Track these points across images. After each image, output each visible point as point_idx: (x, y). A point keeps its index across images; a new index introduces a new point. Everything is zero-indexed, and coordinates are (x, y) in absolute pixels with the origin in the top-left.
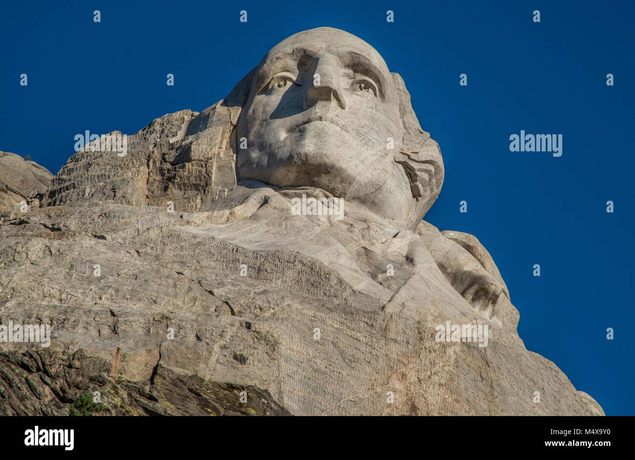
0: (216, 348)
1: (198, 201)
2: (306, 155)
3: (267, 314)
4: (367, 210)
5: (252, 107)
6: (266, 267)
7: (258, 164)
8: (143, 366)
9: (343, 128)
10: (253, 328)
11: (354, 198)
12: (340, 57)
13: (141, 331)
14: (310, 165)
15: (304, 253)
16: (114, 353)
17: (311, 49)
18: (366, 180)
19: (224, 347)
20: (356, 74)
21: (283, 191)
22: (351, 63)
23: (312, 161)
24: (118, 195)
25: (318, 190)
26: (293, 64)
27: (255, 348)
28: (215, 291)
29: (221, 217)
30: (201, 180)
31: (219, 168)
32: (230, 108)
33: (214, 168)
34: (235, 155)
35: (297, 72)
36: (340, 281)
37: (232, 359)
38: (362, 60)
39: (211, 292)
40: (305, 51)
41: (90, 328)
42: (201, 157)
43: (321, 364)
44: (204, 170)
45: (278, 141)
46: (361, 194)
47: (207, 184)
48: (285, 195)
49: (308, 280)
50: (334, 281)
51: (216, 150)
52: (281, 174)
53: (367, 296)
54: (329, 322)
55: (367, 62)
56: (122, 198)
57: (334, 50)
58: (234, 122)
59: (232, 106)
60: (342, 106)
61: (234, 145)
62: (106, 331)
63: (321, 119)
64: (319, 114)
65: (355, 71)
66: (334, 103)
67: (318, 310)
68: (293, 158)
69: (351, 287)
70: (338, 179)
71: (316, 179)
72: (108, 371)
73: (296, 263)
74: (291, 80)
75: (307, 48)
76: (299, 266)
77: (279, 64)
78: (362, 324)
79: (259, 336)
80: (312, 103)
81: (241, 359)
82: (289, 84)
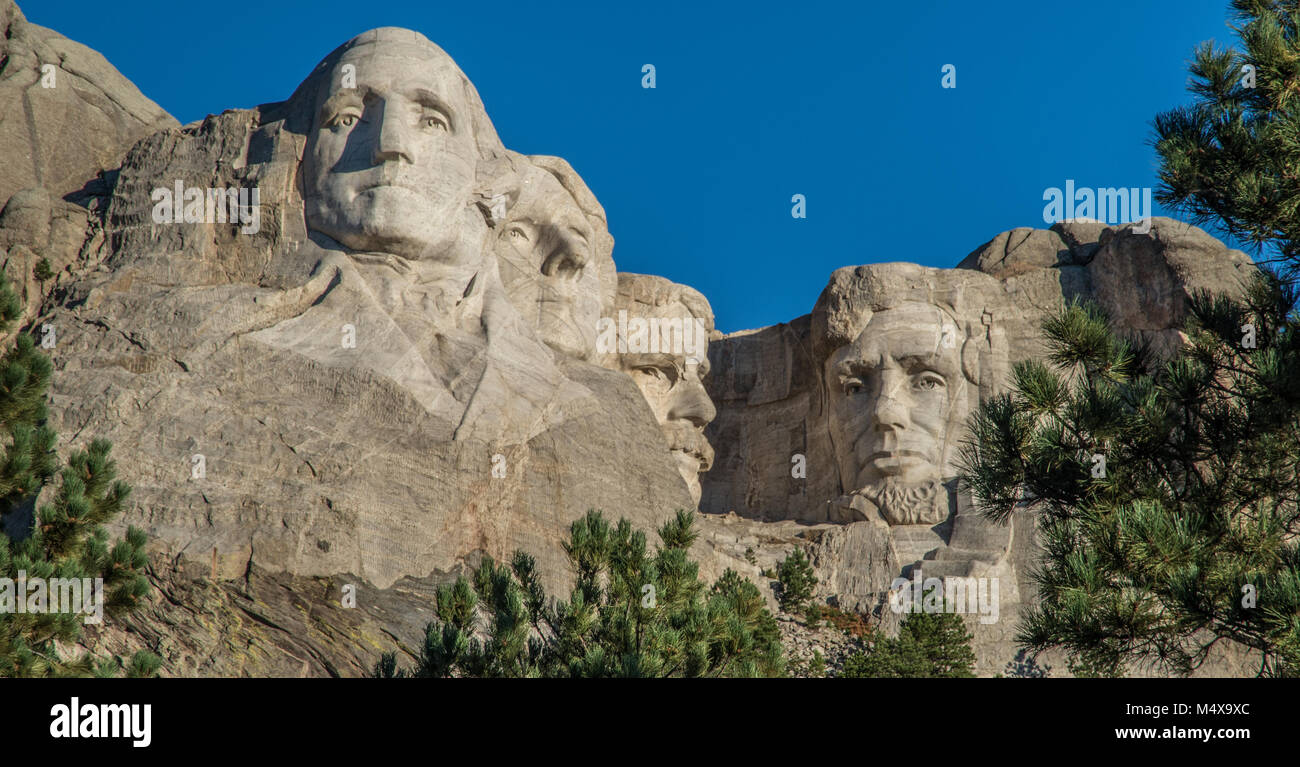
0: (302, 537)
1: (269, 251)
2: (376, 228)
3: (346, 473)
4: (441, 265)
5: (318, 145)
6: (342, 389)
7: (328, 220)
8: (238, 564)
9: (413, 189)
10: (334, 508)
11: (427, 258)
12: (406, 95)
13: (233, 519)
14: (380, 237)
15: (379, 370)
16: (212, 555)
17: (376, 87)
18: (439, 242)
19: (308, 534)
20: (425, 109)
21: (355, 256)
22: (419, 99)
23: (383, 235)
24: (186, 244)
25: (390, 256)
26: (358, 100)
27: (337, 531)
28: (296, 448)
29: (294, 296)
30: (270, 229)
31: (288, 216)
32: (295, 136)
33: (283, 216)
34: (303, 202)
35: (363, 106)
36: (414, 403)
37: (316, 548)
38: (430, 96)
39: (292, 449)
40: (370, 89)
41: (187, 518)
42: (269, 202)
43: (396, 520)
44: (272, 217)
45: (347, 202)
46: (435, 253)
47: (277, 234)
48: (357, 260)
49: (383, 404)
50: (408, 403)
51: (283, 195)
52: (350, 239)
53: (440, 419)
54: (405, 463)
55: (435, 98)
56: (190, 249)
57: (400, 88)
58: (300, 158)
59: (297, 133)
60: (409, 161)
61: (302, 187)
62: (202, 520)
63: (389, 184)
64: (388, 178)
65: (423, 106)
66: (402, 162)
67: (393, 451)
68: (362, 228)
69: (424, 409)
70: (410, 246)
71: (387, 247)
72: (208, 574)
73: (371, 383)
74: (356, 116)
75: (372, 86)
76: (374, 387)
77: (344, 100)
78: (435, 459)
79: (341, 516)
80: (380, 162)
81: (324, 546)
82: (355, 121)
